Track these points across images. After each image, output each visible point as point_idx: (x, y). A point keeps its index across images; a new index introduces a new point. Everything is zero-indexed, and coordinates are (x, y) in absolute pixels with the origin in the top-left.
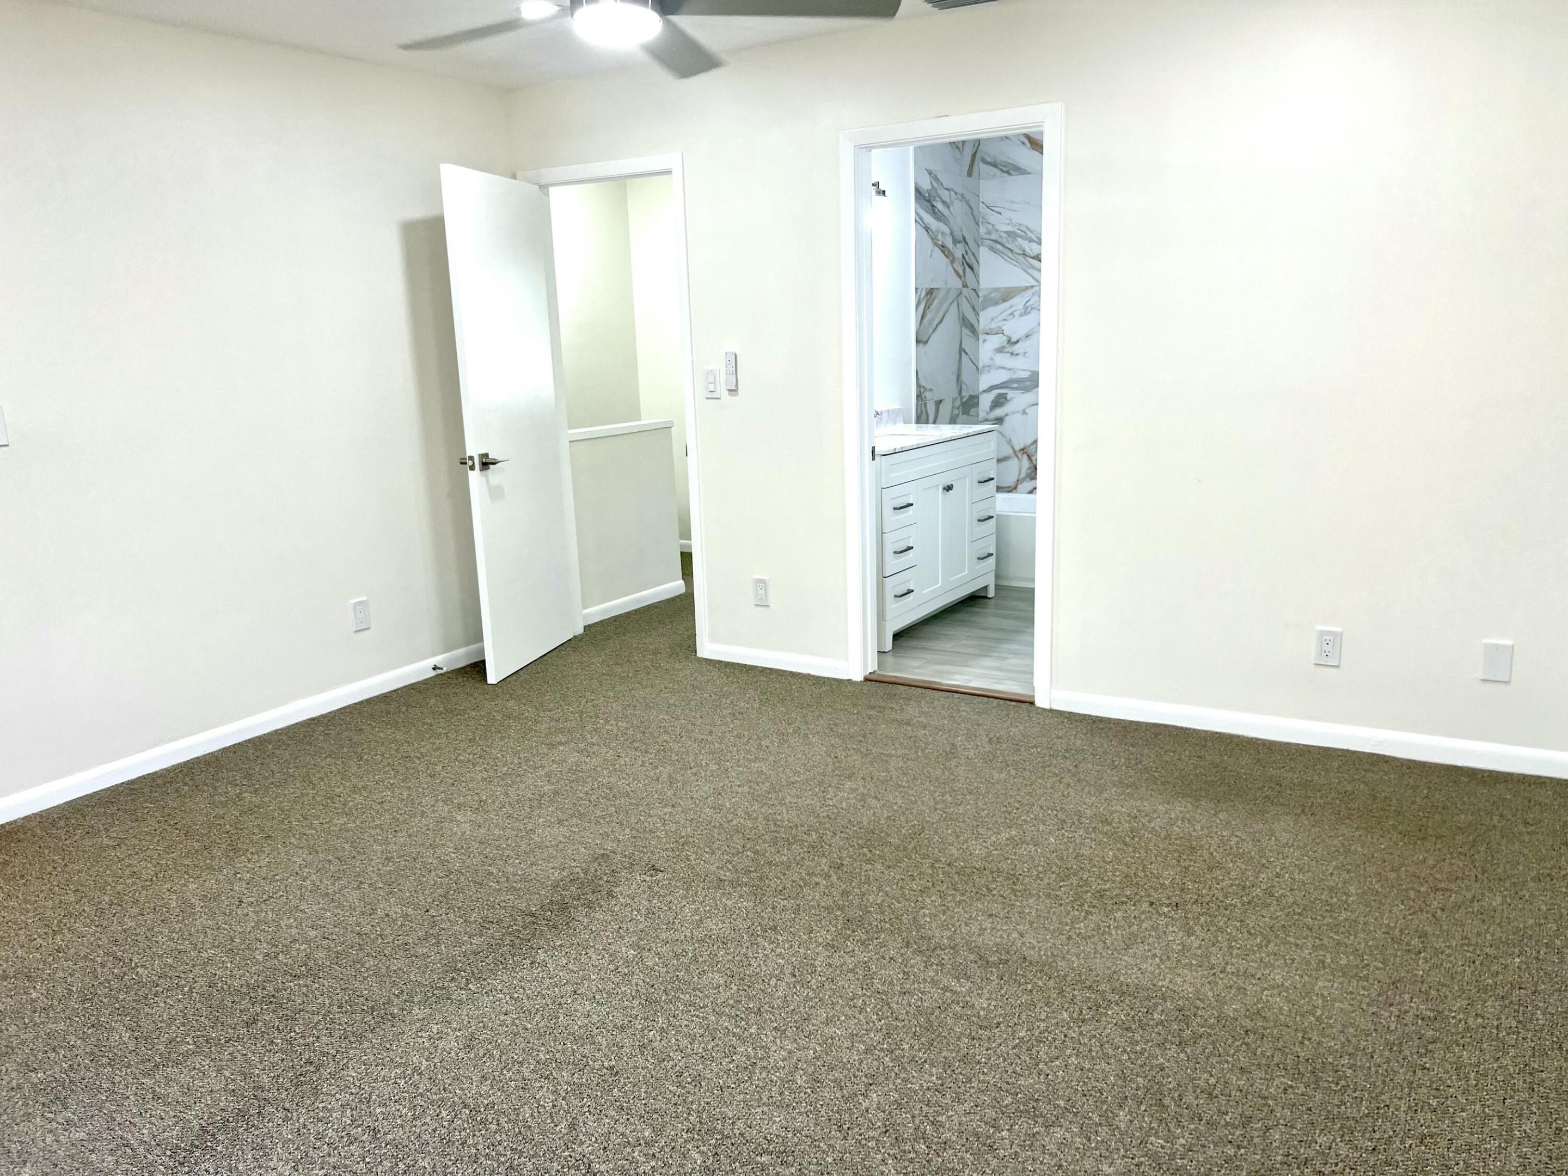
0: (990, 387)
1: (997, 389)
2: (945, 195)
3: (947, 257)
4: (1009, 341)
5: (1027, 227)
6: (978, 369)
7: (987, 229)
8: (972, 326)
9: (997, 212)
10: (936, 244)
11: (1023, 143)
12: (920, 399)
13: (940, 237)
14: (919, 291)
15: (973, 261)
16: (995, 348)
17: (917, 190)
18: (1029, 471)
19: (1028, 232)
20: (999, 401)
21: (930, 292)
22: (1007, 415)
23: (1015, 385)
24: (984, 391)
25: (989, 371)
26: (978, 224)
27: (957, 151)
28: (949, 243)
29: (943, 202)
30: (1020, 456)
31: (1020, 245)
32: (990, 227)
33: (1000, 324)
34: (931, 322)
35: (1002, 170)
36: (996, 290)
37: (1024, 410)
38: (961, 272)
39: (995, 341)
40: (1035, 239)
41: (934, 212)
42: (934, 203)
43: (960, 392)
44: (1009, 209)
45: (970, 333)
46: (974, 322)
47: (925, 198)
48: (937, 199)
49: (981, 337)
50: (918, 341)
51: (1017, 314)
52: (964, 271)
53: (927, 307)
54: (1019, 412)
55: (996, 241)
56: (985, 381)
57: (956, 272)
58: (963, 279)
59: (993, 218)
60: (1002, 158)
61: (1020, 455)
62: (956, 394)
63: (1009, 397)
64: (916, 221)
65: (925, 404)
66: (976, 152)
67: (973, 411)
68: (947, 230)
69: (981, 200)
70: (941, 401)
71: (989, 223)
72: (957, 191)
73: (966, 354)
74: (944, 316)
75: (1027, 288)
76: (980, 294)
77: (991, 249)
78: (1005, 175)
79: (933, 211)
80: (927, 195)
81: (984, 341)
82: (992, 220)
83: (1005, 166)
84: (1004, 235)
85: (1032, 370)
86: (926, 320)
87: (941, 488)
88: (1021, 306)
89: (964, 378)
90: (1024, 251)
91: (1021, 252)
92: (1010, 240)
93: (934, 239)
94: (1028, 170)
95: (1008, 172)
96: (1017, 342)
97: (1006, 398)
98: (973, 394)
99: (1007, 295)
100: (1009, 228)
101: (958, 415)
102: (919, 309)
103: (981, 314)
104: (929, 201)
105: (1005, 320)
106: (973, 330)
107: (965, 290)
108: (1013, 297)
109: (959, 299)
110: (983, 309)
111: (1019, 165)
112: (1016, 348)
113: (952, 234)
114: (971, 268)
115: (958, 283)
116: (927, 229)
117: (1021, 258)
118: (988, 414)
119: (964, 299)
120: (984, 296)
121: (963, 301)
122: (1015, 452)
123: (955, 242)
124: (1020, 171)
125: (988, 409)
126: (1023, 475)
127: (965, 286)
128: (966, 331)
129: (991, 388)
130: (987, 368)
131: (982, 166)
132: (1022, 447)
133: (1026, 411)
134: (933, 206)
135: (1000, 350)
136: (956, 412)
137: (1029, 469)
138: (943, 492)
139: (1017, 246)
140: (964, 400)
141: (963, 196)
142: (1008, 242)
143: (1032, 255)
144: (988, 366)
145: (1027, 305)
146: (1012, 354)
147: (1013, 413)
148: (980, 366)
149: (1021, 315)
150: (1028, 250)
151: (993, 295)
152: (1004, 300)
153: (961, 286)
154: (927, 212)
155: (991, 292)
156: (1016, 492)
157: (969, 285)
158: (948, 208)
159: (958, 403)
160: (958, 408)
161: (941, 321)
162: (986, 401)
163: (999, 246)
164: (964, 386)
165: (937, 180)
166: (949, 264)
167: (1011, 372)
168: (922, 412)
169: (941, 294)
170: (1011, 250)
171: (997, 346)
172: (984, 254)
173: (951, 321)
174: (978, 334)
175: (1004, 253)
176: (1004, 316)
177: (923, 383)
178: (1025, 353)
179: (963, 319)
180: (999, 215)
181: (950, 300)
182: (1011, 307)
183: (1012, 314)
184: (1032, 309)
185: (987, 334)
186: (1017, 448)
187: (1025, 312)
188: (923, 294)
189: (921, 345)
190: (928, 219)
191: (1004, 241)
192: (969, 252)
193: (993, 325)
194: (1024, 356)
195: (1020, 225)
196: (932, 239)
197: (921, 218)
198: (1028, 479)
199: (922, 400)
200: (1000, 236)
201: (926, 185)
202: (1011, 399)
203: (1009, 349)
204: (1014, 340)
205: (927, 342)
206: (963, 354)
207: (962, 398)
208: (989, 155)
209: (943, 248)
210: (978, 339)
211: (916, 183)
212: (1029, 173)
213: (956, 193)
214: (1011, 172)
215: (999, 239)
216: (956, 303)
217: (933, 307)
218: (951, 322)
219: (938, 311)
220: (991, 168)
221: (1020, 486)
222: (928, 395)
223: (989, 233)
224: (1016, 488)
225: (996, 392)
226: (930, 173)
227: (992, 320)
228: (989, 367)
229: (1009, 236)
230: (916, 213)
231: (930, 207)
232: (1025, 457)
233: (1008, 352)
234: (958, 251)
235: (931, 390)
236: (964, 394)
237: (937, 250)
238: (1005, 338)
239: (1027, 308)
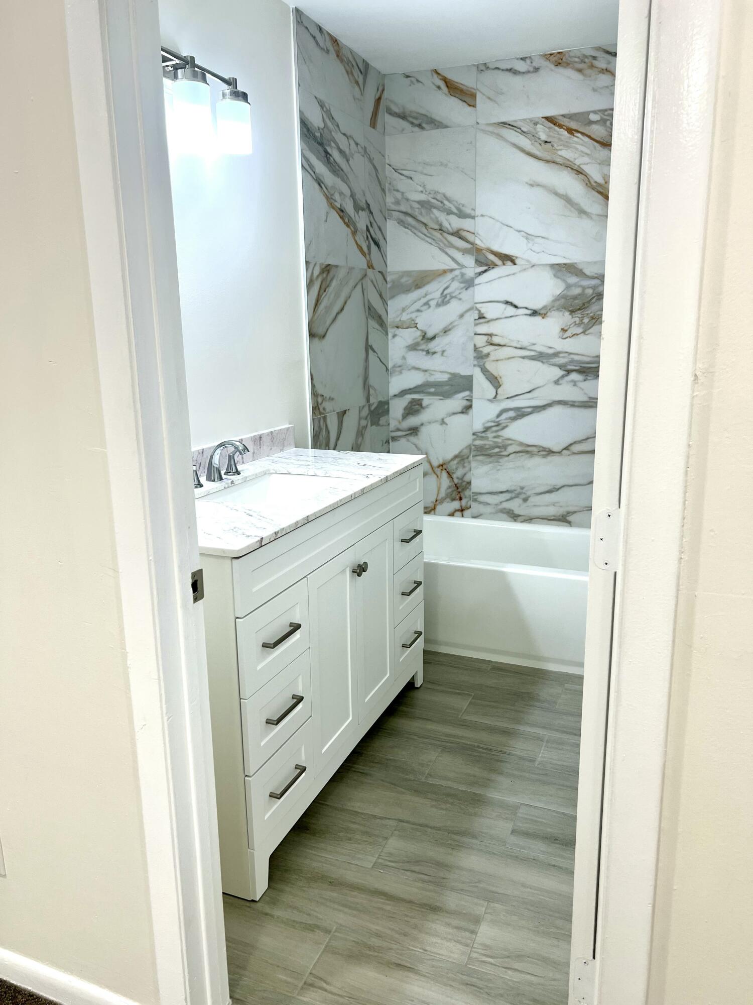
0: (402, 391)
1: (410, 394)
2: (343, 143)
3: (348, 226)
4: (424, 337)
5: (445, 196)
6: (387, 369)
7: (395, 198)
8: (380, 317)
9: (407, 177)
10: (332, 206)
11: (439, 87)
12: (317, 412)
13: (337, 196)
14: (311, 266)
15: (378, 236)
16: (407, 345)
17: (304, 123)
18: (450, 490)
19: (446, 202)
20: (414, 408)
21: (327, 269)
22: (422, 425)
23: (432, 390)
24: (395, 396)
25: (401, 373)
26: (383, 190)
27: (357, 88)
28: (350, 208)
29: (341, 151)
30: (438, 473)
31: (437, 218)
32: (399, 196)
33: (413, 316)
34: (328, 309)
35: (412, 123)
36: (408, 273)
37: (443, 419)
38: (365, 249)
39: (407, 336)
40: (455, 211)
41: (328, 159)
42: (329, 149)
43: (368, 400)
44: (422, 173)
45: (377, 326)
46: (381, 312)
47: (315, 137)
48: (333, 144)
49: (391, 332)
50: (312, 335)
51: (433, 303)
52: (369, 247)
53: (323, 289)
54: (436, 421)
55: (406, 213)
56: (397, 384)
57: (360, 248)
58: (367, 256)
59: (402, 184)
60: (411, 107)
61: (438, 471)
62: (363, 402)
63: (425, 403)
64: (302, 166)
65: (325, 418)
66: (380, 98)
67: (383, 421)
68: (347, 192)
69: (387, 161)
70: (345, 412)
71: (398, 191)
72: (358, 141)
73: (374, 351)
74: (345, 303)
75: (445, 272)
76: (388, 279)
77: (401, 222)
78: (416, 129)
79: (327, 157)
80: (318, 134)
81: (394, 336)
82: (401, 187)
83: (416, 118)
84: (416, 206)
85: (453, 372)
86: (322, 307)
87: (348, 572)
88: (437, 295)
89: (372, 381)
90: (441, 225)
91: (437, 227)
92: (423, 211)
93: (330, 199)
94: (445, 122)
95: (420, 126)
96: (434, 338)
97: (421, 405)
98: (383, 400)
99: (421, 280)
100: (423, 197)
101: (365, 427)
102: (311, 292)
103: (389, 303)
104: (321, 144)
105: (418, 311)
106: (381, 322)
107: (370, 272)
108: (428, 283)
109: (364, 281)
110: (392, 297)
111: (434, 116)
112: (432, 346)
113: (353, 196)
114: (377, 244)
115: (361, 262)
116: (319, 182)
117: (437, 234)
118: (400, 422)
119: (369, 283)
120: (393, 282)
121: (367, 283)
122: (432, 468)
123: (357, 208)
124: (436, 124)
125: (400, 417)
126: (443, 494)
127: (370, 266)
128: (373, 323)
129: (403, 393)
130: (398, 369)
131: (387, 116)
132: (441, 462)
133: (446, 420)
134: (326, 152)
135: (413, 347)
136: (363, 423)
137: (449, 487)
138: (352, 578)
139: (431, 218)
140: (373, 408)
141: (365, 149)
142: (421, 214)
143: (451, 231)
144: (400, 366)
145: (446, 292)
146: (428, 352)
147: (430, 423)
148: (390, 366)
149: (438, 305)
150: (446, 224)
151: (403, 280)
152: (418, 287)
153: (366, 266)
154: (318, 158)
155: (402, 277)
156: (435, 514)
157: (374, 265)
158: (348, 161)
159: (365, 412)
160: (366, 418)
161: (342, 309)
162: (397, 408)
163: (410, 220)
164: (372, 391)
165: (332, 118)
166: (350, 235)
167: (427, 374)
168: (320, 428)
169: (342, 273)
170: (425, 225)
171: (410, 342)
172: (392, 229)
173: (355, 309)
174: (387, 328)
175: (415, 228)
176: (417, 306)
177: (320, 390)
178: (443, 351)
179: (369, 309)
180: (410, 180)
181: (352, 283)
182: (426, 295)
183: (427, 304)
184: (452, 297)
185: (398, 327)
186: (435, 463)
187: (443, 301)
188: (317, 272)
189: (316, 340)
190: (321, 168)
191: (416, 213)
192: (374, 225)
193: (405, 317)
194: (442, 355)
195: (436, 192)
196: (327, 197)
197: (311, 166)
198: (448, 500)
199: (320, 413)
200: (411, 207)
201: (316, 119)
202: (427, 406)
203: (423, 347)
204: (430, 334)
205: (324, 336)
206: (370, 352)
207: (370, 406)
208: (395, 104)
209: (341, 212)
210: (387, 334)
211: (301, 113)
212: (446, 127)
213: (357, 144)
214: (424, 125)
215: (409, 211)
216: (359, 286)
217: (330, 290)
218: (354, 313)
219: (337, 296)
220: (401, 120)
221: (439, 508)
222: (328, 405)
223: (397, 203)
224: (434, 509)
225: (409, 397)
226: (322, 105)
227: (403, 310)
228: (400, 368)
229: (422, 206)
230: (303, 156)
231: (323, 154)
232: (444, 474)
233: (423, 350)
234: (362, 220)
235: (331, 399)
236: (372, 400)
237: (334, 215)
238: (419, 333)
239: (445, 296)
